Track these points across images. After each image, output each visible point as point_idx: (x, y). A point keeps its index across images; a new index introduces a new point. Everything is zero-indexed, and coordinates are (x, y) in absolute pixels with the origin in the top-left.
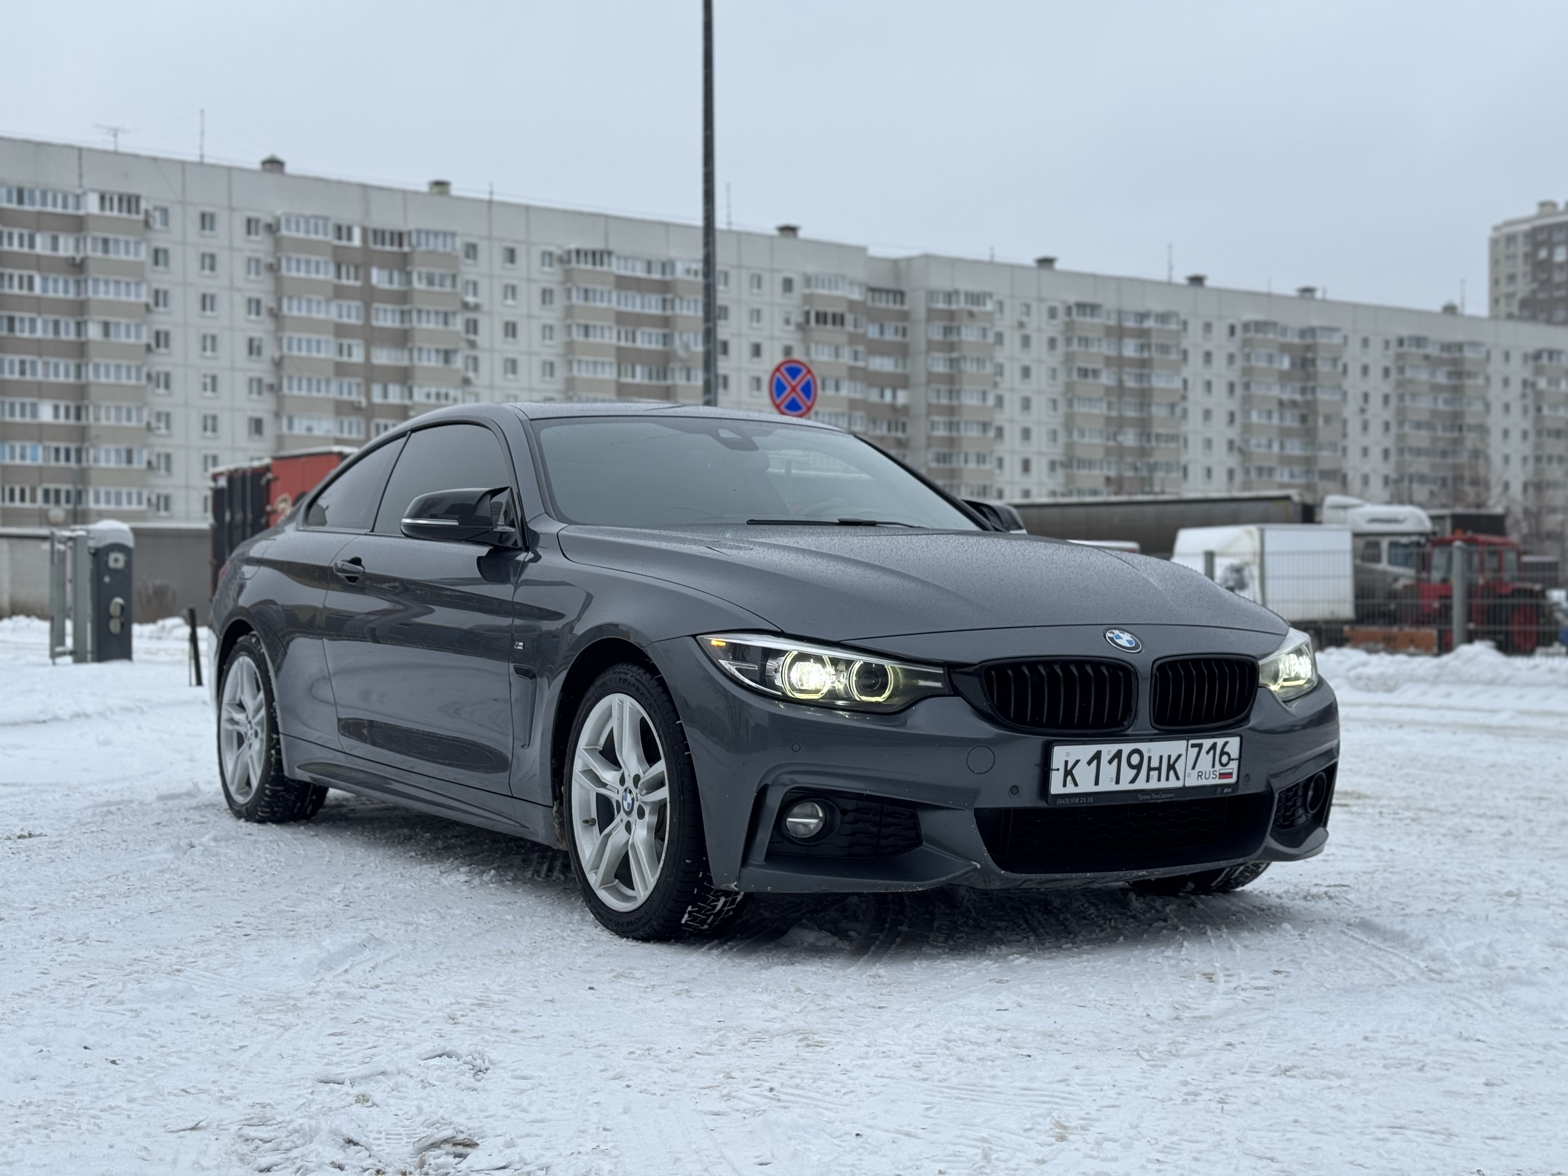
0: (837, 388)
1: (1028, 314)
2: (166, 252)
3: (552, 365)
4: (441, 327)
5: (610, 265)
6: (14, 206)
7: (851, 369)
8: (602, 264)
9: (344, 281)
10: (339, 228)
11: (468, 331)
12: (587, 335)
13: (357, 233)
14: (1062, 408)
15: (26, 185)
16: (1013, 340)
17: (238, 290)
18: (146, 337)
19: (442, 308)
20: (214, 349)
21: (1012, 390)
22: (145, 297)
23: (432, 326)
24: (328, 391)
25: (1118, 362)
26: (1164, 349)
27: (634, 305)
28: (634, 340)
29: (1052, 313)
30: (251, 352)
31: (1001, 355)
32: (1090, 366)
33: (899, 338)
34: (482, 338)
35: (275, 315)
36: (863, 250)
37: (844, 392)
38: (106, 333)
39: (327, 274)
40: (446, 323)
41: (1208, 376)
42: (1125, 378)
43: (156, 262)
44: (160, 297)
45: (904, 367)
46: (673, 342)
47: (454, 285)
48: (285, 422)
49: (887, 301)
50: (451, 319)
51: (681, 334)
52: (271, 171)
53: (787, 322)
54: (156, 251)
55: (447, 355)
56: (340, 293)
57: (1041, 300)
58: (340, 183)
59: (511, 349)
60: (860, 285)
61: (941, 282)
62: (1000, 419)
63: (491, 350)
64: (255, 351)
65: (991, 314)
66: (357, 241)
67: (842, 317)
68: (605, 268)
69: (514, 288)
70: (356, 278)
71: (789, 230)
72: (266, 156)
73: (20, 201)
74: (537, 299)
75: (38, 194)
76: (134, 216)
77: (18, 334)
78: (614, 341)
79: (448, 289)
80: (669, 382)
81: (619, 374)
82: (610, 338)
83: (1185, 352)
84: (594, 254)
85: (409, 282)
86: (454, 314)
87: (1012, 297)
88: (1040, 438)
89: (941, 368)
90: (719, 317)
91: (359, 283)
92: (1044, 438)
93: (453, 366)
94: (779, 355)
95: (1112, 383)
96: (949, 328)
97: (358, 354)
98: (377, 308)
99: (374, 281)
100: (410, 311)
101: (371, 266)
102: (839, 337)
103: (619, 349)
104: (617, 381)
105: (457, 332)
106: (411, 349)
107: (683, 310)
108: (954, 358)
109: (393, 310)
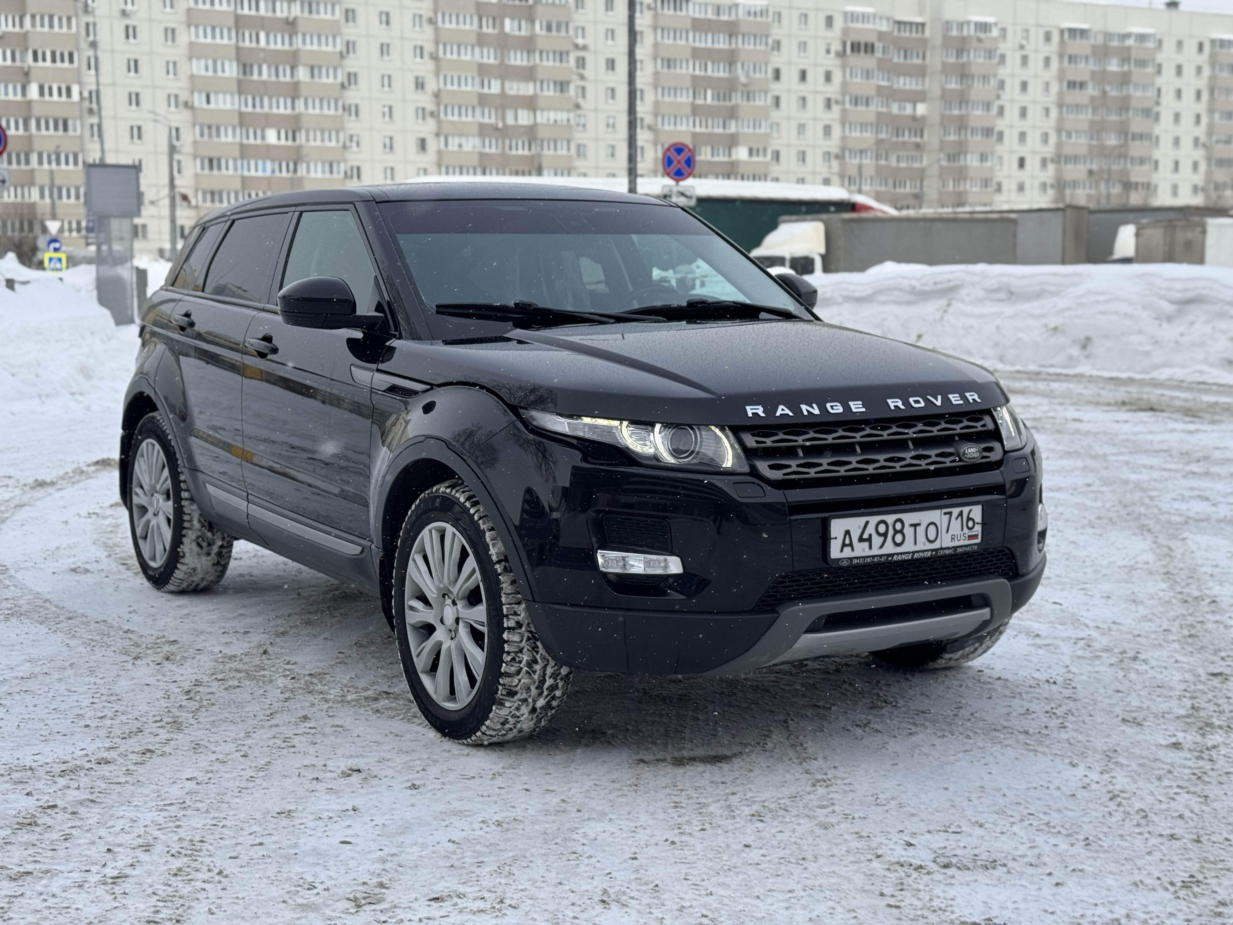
0: (867, 104)
1: (1027, 38)
2: (353, 11)
4: (558, 64)
5: (687, 10)
7: (879, 87)
8: (681, 10)
9: (485, 30)
11: (578, 67)
12: (669, 67)
14: (1054, 114)
16: (1013, 60)
17: (407, 39)
18: (341, 77)
19: (558, 48)
20: (390, 85)
21: (1012, 101)
22: (340, 46)
23: (551, 63)
24: (473, 116)
25: (1101, 77)
26: (1142, 63)
27: (706, 42)
28: (706, 70)
29: (1048, 37)
30: (417, 87)
31: (1003, 72)
32: (1078, 79)
33: (919, 61)
34: (588, 72)
35: (434, 57)
37: (873, 108)
38: (312, 76)
39: (472, 24)
40: (561, 61)
41: (1178, 86)
42: (1108, 88)
43: (347, 20)
44: (350, 46)
45: (923, 84)
46: (736, 69)
47: (567, 31)
48: (442, 140)
49: (911, 32)
50: (565, 56)
51: (743, 63)
53: (828, 52)
54: (347, 11)
55: (562, 86)
56: (481, 40)
57: (1038, 26)
59: (610, 80)
60: (888, 19)
61: (955, 14)
62: (1000, 125)
63: (596, 81)
64: (420, 86)
65: (995, 39)
67: (873, 46)
68: (684, 13)
69: (613, 31)
70: (494, 27)
77: (250, 77)
78: (691, 71)
79: (563, 34)
80: (734, 102)
81: (694, 97)
82: (687, 69)
83: (1160, 66)
84: (675, 1)
85: (533, 30)
86: (568, 53)
87: (1014, 24)
88: (1034, 140)
89: (953, 85)
90: (773, 49)
91: (496, 31)
92: (1038, 139)
93: (566, 95)
94: (821, 78)
95: (1096, 93)
96: (960, 52)
97: (495, 87)
98: (510, 51)
99: (507, 29)
100: (534, 52)
101: (505, 17)
102: (869, 62)
103: (694, 77)
104: (692, 104)
105: (570, 68)
106: (535, 82)
107: (746, 46)
108: (964, 76)
109: (522, 51)
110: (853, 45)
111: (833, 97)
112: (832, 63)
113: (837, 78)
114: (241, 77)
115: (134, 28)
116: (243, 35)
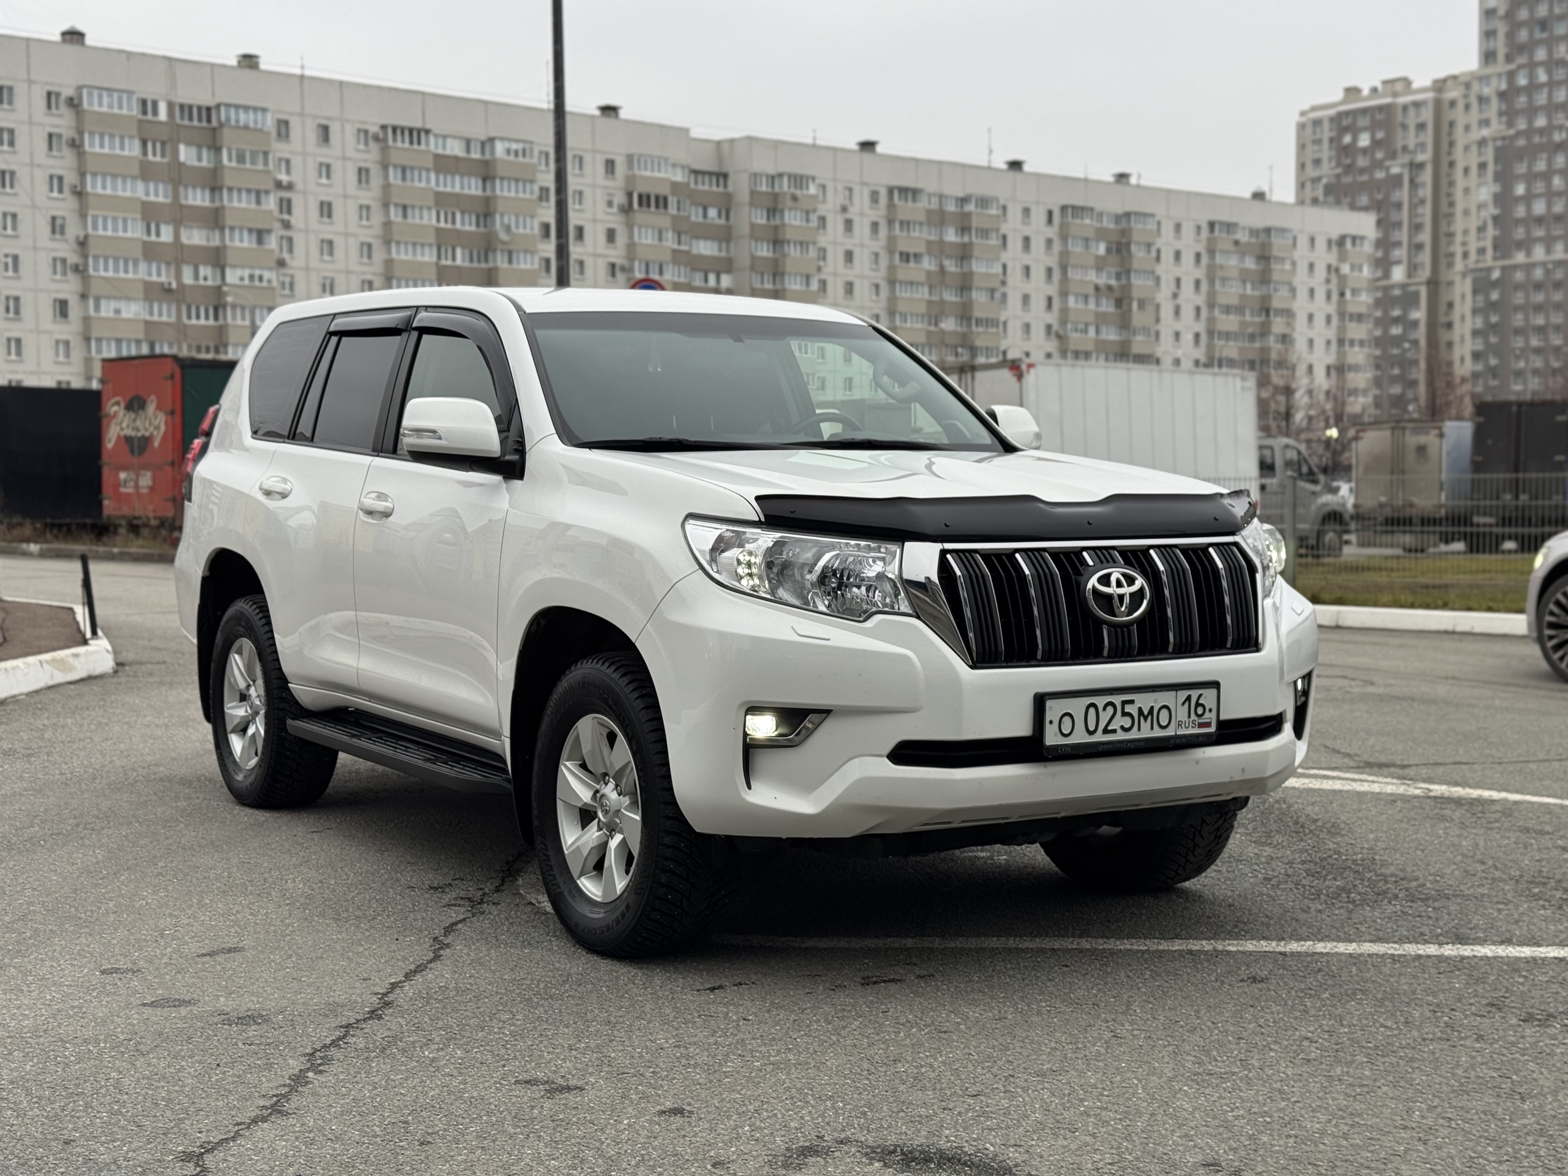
0: (661, 272)
1: (850, 198)
3: (369, 246)
4: (253, 206)
5: (428, 144)
7: (675, 251)
8: (419, 143)
9: (150, 157)
10: (144, 102)
11: (281, 212)
12: (405, 216)
13: (163, 108)
14: (884, 292)
16: (835, 224)
17: (39, 166)
19: (253, 186)
20: (14, 228)
21: (835, 274)
23: (244, 205)
24: (135, 271)
25: (938, 248)
26: (985, 233)
27: (453, 186)
28: (454, 222)
29: (874, 197)
30: (54, 231)
31: (823, 240)
32: (912, 250)
33: (722, 222)
34: (296, 219)
35: (79, 193)
36: (687, 131)
39: (133, 149)
40: (258, 202)
41: (1027, 262)
42: (946, 262)
45: (728, 251)
46: (493, 223)
47: (266, 163)
48: (91, 303)
49: (711, 185)
50: (263, 197)
51: (502, 215)
52: (71, 43)
53: (610, 204)
55: (260, 235)
56: (146, 172)
57: (863, 183)
58: (143, 55)
59: (327, 230)
60: (683, 167)
61: (766, 165)
63: (307, 231)
64: (58, 229)
65: (814, 197)
66: (163, 115)
67: (665, 199)
68: (423, 147)
69: (328, 167)
70: (163, 155)
71: (610, 110)
72: (65, 27)
74: (353, 177)
78: (434, 221)
79: (260, 167)
80: (491, 265)
81: (439, 257)
82: (429, 219)
83: (1004, 237)
84: (411, 131)
85: (219, 161)
86: (267, 192)
87: (835, 180)
89: (764, 251)
90: (541, 199)
91: (165, 160)
93: (267, 247)
94: (602, 238)
95: (933, 268)
96: (773, 211)
97: (166, 235)
98: (186, 187)
99: (182, 158)
100: (221, 189)
101: (179, 142)
102: (662, 220)
103: (438, 231)
104: (437, 264)
105: (271, 212)
106: (222, 229)
107: (504, 191)
108: (777, 242)
109: (203, 188)
110: (640, 197)
111: (619, 261)
112: (615, 220)
113: (621, 238)
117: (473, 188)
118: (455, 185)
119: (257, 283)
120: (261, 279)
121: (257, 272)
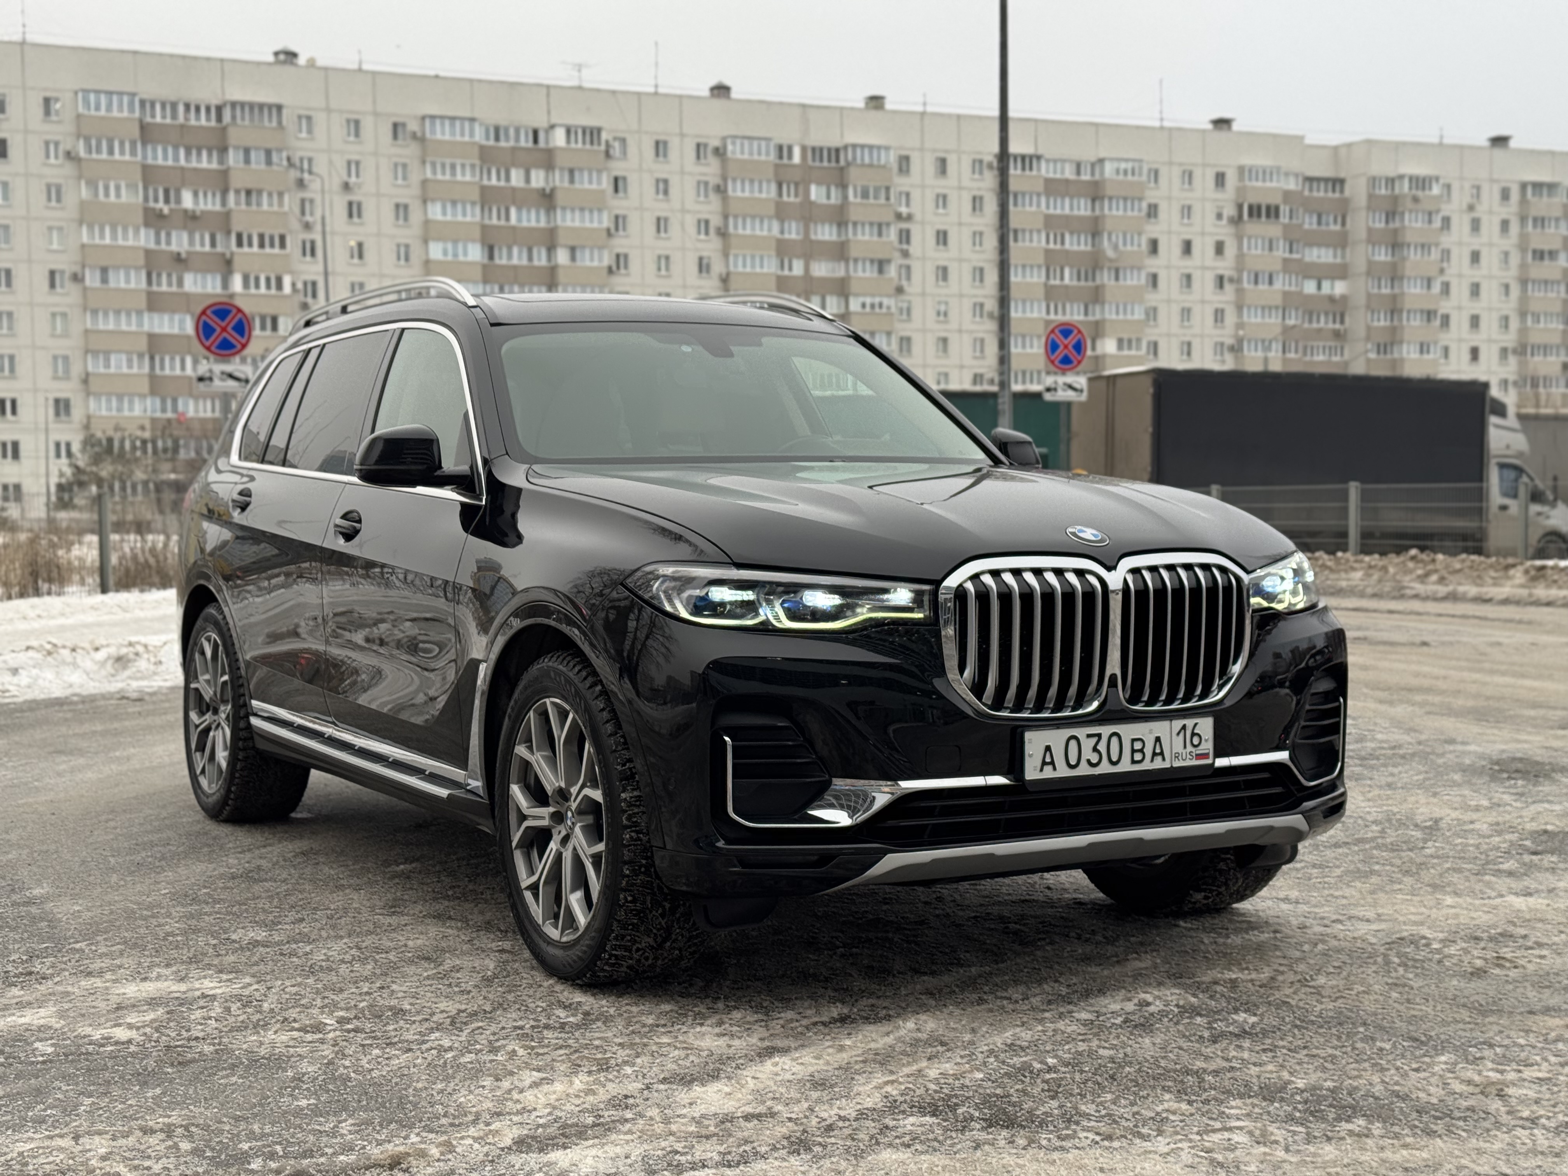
0: (1271, 282)
1: (1478, 196)
2: (624, 179)
3: (981, 270)
4: (875, 238)
5: (1039, 169)
6: (492, 142)
7: (1285, 260)
8: (1031, 169)
9: (785, 198)
10: (780, 148)
11: (901, 242)
13: (797, 152)
14: (1515, 293)
15: (503, 123)
16: (1461, 225)
17: (689, 212)
18: (607, 259)
19: (876, 219)
20: (667, 268)
21: (1460, 276)
22: (606, 221)
23: (867, 237)
27: (1063, 208)
28: (1063, 243)
29: (1505, 195)
30: (700, 270)
31: (1447, 241)
32: (1546, 247)
33: (1338, 227)
34: (914, 249)
35: (723, 233)
36: (1301, 138)
37: (1278, 285)
38: (573, 258)
39: (769, 192)
40: (880, 234)
43: (616, 190)
44: (619, 221)
45: (1343, 257)
46: (1101, 241)
47: (888, 197)
49: (1326, 191)
50: (884, 228)
51: (1110, 234)
52: (718, 96)
53: (1219, 216)
54: (616, 180)
56: (781, 212)
57: (1492, 181)
58: (781, 104)
59: (942, 257)
60: (1296, 175)
61: (1382, 168)
62: (1445, 307)
63: (924, 258)
64: (704, 269)
65: (1438, 198)
66: (797, 158)
67: (1277, 209)
68: (1034, 173)
69: (945, 197)
70: (796, 195)
71: (1222, 123)
72: (713, 82)
73: (497, 139)
74: (967, 206)
75: (512, 132)
76: (595, 147)
77: (497, 261)
78: (1043, 243)
79: (882, 201)
80: (1098, 281)
81: (1048, 277)
82: (1040, 241)
84: (1023, 158)
85: (845, 197)
86: (888, 224)
87: (1461, 179)
88: (1490, 325)
89: (1382, 256)
90: (1149, 215)
91: (798, 200)
92: (1495, 325)
93: (887, 276)
94: (1211, 250)
96: (1390, 215)
97: (798, 268)
98: (816, 223)
99: (813, 197)
100: (846, 224)
101: (810, 182)
102: (1273, 230)
103: (1047, 252)
104: (1046, 285)
105: (891, 243)
106: (847, 261)
107: (1113, 212)
108: (1396, 244)
109: (831, 223)
110: (1251, 208)
111: (1227, 273)
112: (1225, 232)
113: (1230, 250)
114: (486, 261)
115: (359, 205)
116: (490, 210)
117: (1082, 209)
118: (1064, 208)
119: (877, 310)
120: (881, 305)
121: (877, 300)
